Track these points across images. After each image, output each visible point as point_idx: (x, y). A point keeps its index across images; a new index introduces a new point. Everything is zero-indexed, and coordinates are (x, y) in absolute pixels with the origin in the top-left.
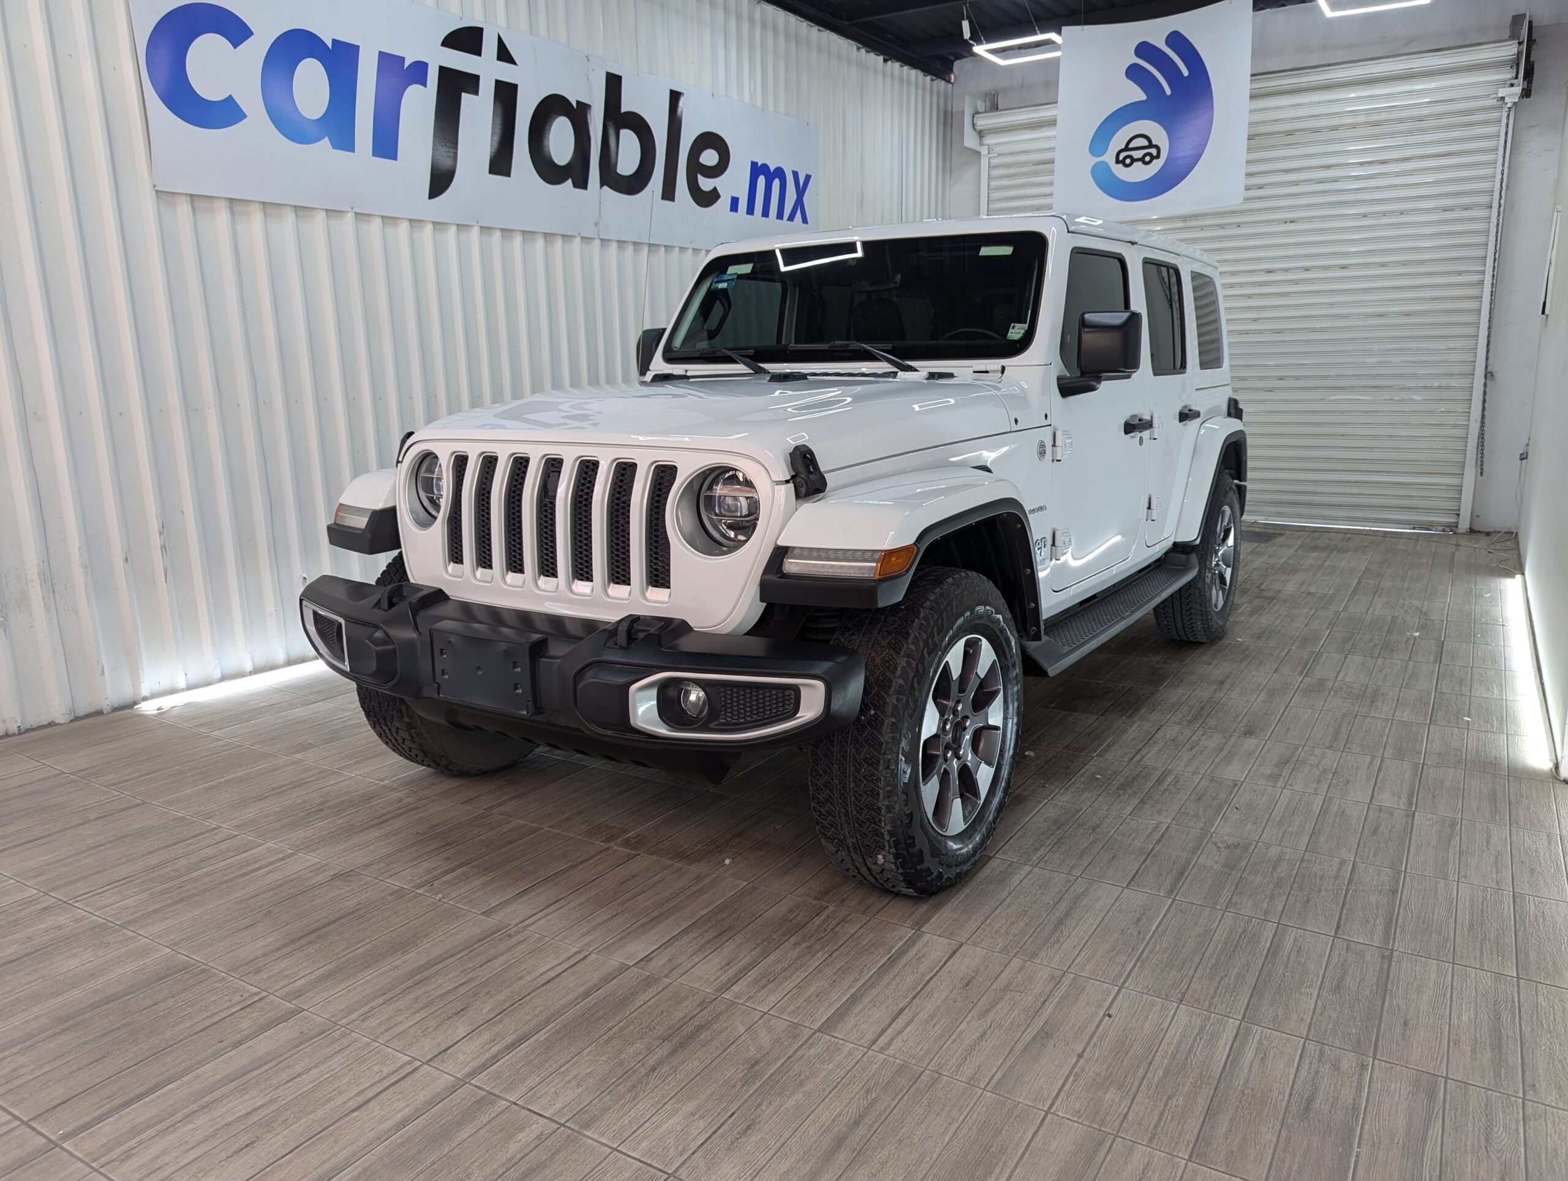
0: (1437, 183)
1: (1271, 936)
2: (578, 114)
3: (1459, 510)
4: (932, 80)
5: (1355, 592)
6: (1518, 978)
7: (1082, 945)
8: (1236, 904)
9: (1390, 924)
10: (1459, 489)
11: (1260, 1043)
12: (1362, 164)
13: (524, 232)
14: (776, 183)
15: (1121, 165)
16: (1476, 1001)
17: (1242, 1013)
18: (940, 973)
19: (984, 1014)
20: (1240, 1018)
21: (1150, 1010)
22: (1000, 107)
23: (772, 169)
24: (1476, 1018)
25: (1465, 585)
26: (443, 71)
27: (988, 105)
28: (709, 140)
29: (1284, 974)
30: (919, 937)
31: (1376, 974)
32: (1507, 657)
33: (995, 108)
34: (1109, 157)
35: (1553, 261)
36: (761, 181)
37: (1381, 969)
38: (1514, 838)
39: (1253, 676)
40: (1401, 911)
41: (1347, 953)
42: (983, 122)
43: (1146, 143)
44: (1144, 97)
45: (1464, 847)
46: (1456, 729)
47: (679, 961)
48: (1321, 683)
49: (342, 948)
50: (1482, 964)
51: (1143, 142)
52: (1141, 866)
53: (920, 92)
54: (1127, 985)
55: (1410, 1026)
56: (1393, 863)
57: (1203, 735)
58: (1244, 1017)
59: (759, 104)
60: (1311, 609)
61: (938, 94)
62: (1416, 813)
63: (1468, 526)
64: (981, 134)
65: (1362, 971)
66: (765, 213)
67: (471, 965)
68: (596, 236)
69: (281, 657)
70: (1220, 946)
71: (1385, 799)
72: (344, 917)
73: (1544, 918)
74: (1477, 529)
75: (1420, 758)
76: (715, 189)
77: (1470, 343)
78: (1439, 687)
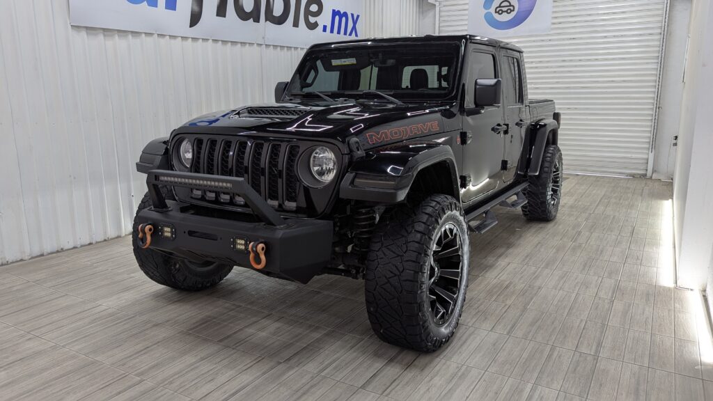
1: (549, 350)
3: (647, 168)
5: (598, 204)
6: (649, 367)
7: (471, 354)
8: (536, 337)
9: (599, 345)
10: (647, 158)
11: (541, 392)
14: (344, 19)
15: (497, 13)
16: (630, 376)
20: (533, 383)
21: (497, 380)
23: (342, 13)
24: (630, 383)
25: (647, 202)
28: (314, 1)
29: (552, 366)
31: (591, 366)
34: (492, 10)
36: (337, 18)
37: (593, 364)
38: (655, 311)
39: (551, 242)
40: (604, 340)
41: (580, 357)
45: (633, 315)
46: (636, 266)
51: (507, 4)
55: (603, 386)
62: (615, 300)
63: (651, 176)
65: (585, 365)
66: (339, 32)
68: (264, 43)
70: (527, 355)
71: (602, 295)
73: (662, 344)
75: (619, 277)
76: (316, 22)
78: (630, 246)
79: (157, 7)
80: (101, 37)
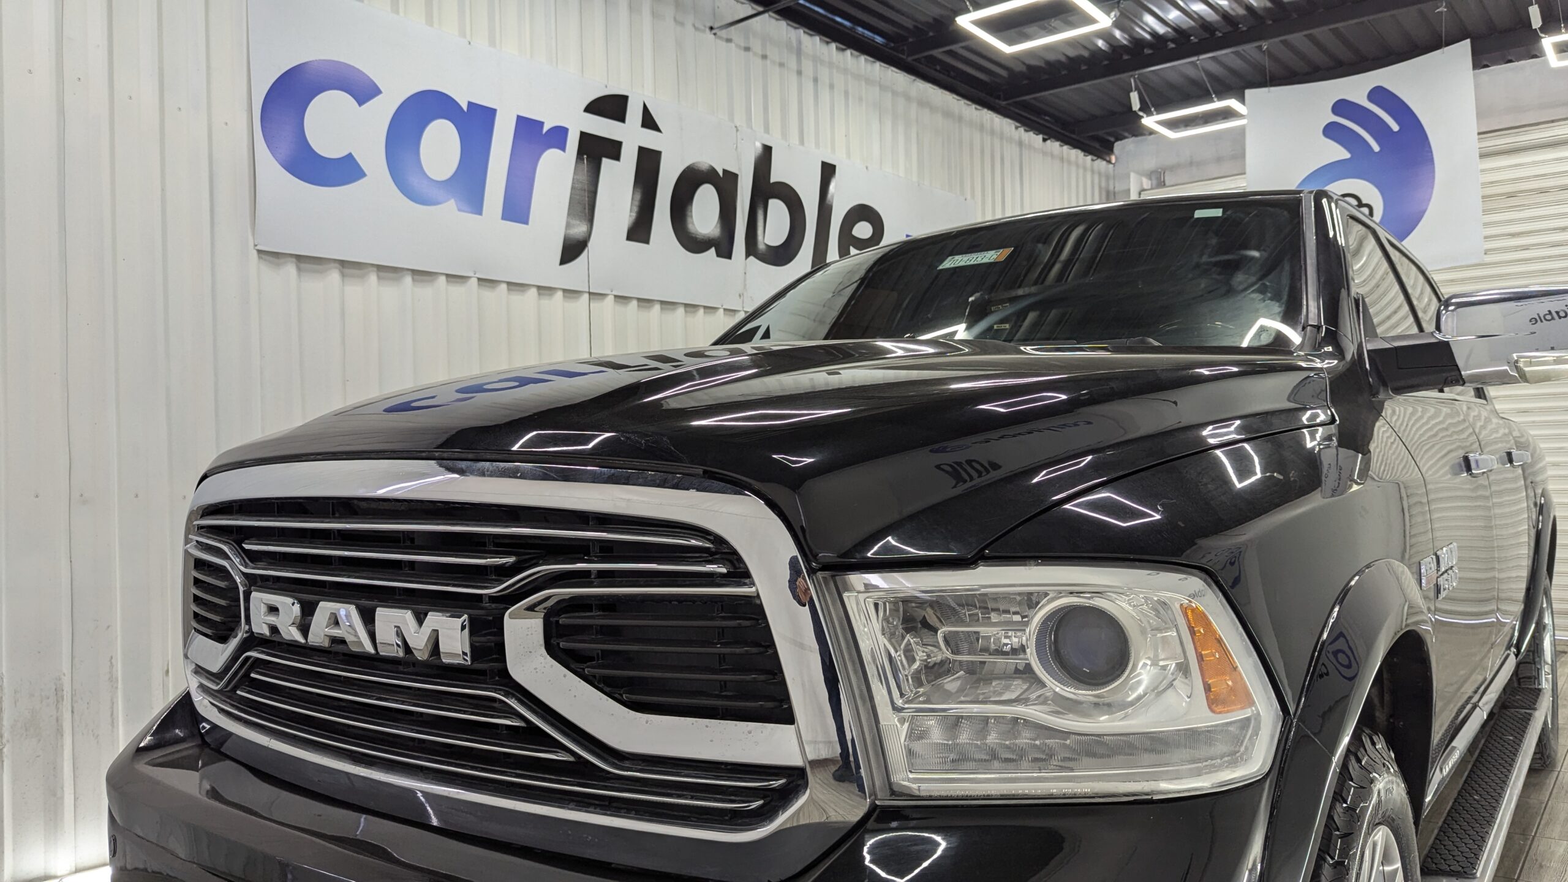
2: (725, 184)
4: (1093, 160)
22: (1167, 183)
26: (584, 136)
27: (1155, 182)
28: (863, 212)
33: (1162, 184)
44: (1347, 155)
53: (1081, 171)
59: (915, 179)
61: (1100, 174)
68: (741, 309)
79: (480, 213)
80: (334, 276)
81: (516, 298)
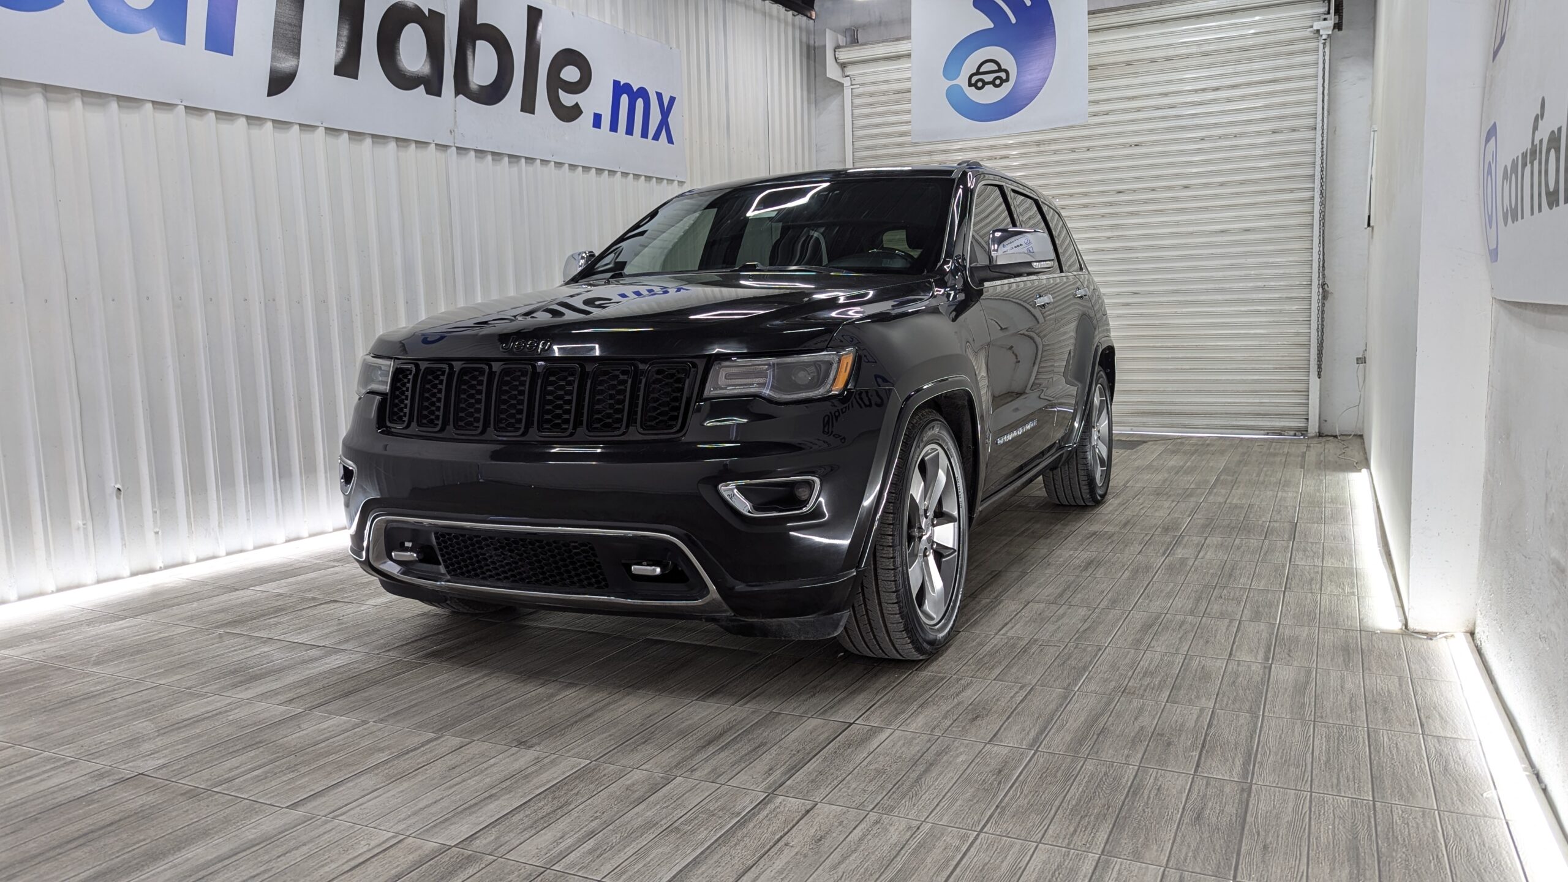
0: (1265, 107)
1: (1132, 778)
2: (432, 24)
3: (1308, 415)
4: (794, 15)
5: (1214, 486)
6: (1374, 801)
7: (941, 797)
8: (1098, 752)
9: (1249, 758)
10: (1306, 392)
11: (1119, 873)
12: (1196, 91)
13: (373, 136)
14: (640, 103)
15: (973, 88)
16: (1334, 823)
17: (1101, 848)
18: (791, 831)
19: (835, 867)
20: (1099, 853)
21: (1009, 850)
22: (859, 41)
23: (635, 90)
24: (1334, 837)
25: (1316, 477)
27: (849, 39)
28: (569, 57)
29: (1144, 810)
30: (770, 801)
31: (1236, 805)
32: (1356, 534)
33: (854, 41)
34: (962, 81)
35: (1373, 177)
36: (624, 99)
37: (1241, 801)
38: (1367, 682)
39: (1119, 558)
40: (1260, 749)
41: (1206, 788)
42: (845, 55)
43: (996, 68)
44: (991, 25)
45: (1319, 692)
46: (1310, 595)
47: (507, 838)
48: (1183, 561)
49: (117, 849)
50: (1339, 791)
51: (992, 67)
52: (1004, 723)
53: (782, 26)
54: (985, 830)
55: (1270, 849)
56: (1251, 709)
57: (1069, 608)
58: (1103, 851)
59: (621, 27)
60: (1173, 501)
61: (800, 28)
62: (1273, 665)
63: (1317, 431)
64: (843, 66)
65: (1221, 803)
66: (630, 131)
67: (266, 857)
68: (452, 145)
69: (89, 577)
70: (1081, 789)
71: (1243, 656)
72: (125, 818)
73: (1397, 748)
74: (1326, 434)
75: (1276, 619)
76: (577, 104)
77: (1305, 257)
78: (1293, 560)
79: (184, 44)
81: (225, 127)
